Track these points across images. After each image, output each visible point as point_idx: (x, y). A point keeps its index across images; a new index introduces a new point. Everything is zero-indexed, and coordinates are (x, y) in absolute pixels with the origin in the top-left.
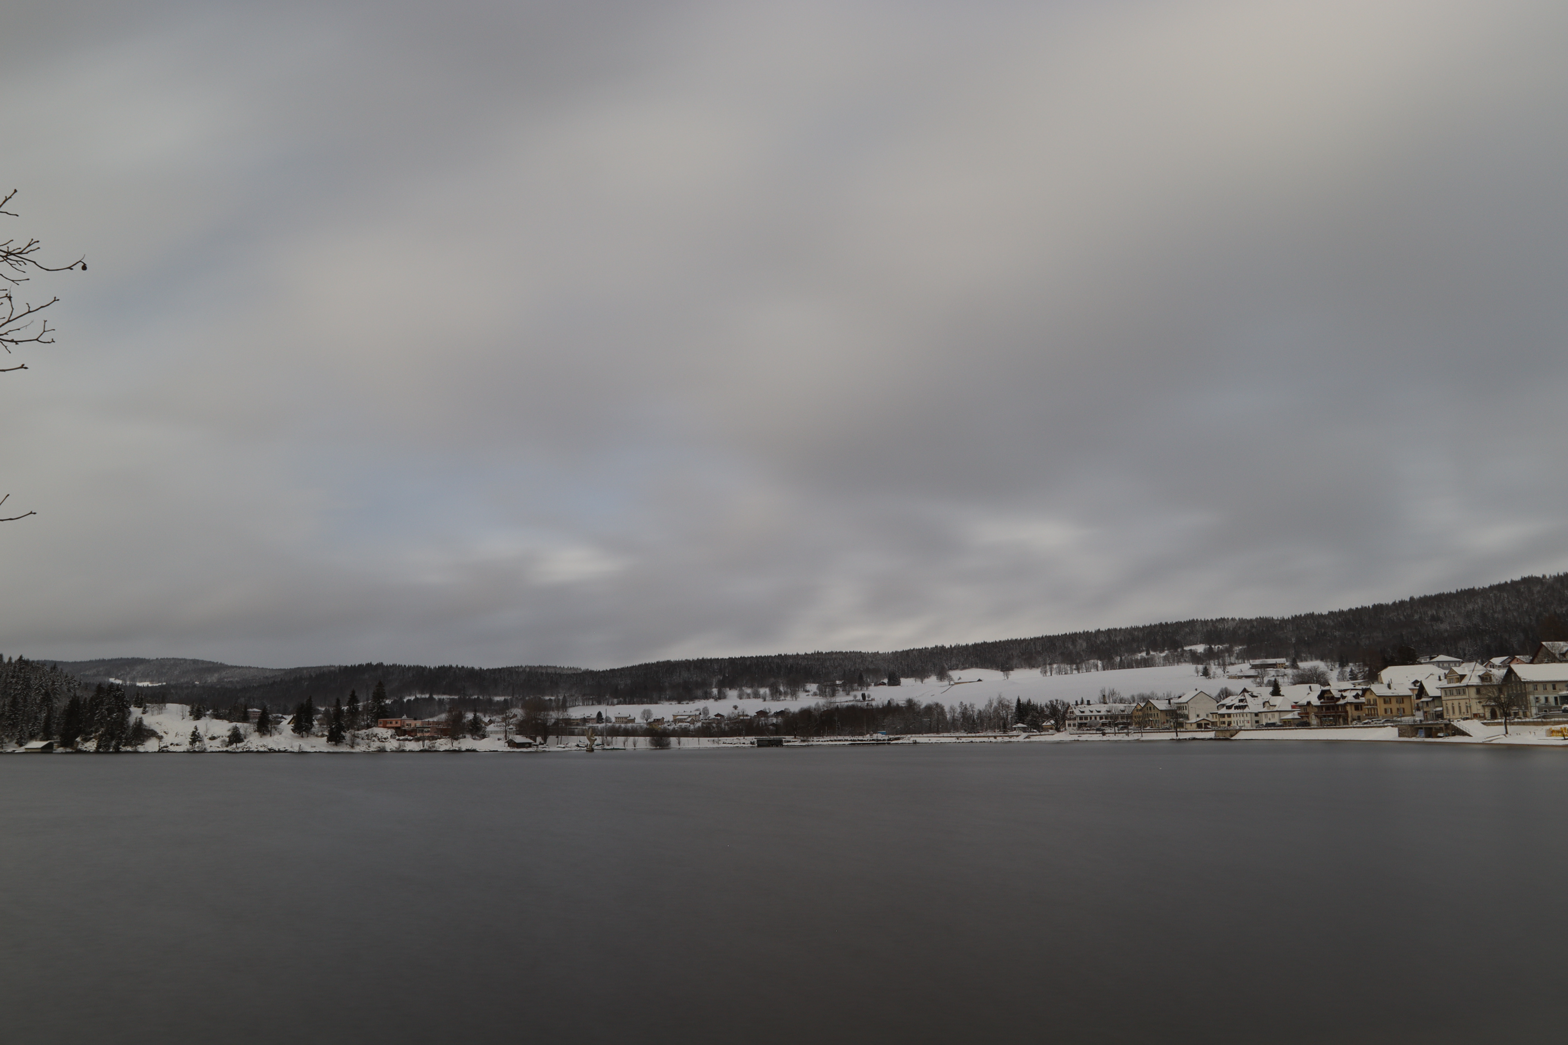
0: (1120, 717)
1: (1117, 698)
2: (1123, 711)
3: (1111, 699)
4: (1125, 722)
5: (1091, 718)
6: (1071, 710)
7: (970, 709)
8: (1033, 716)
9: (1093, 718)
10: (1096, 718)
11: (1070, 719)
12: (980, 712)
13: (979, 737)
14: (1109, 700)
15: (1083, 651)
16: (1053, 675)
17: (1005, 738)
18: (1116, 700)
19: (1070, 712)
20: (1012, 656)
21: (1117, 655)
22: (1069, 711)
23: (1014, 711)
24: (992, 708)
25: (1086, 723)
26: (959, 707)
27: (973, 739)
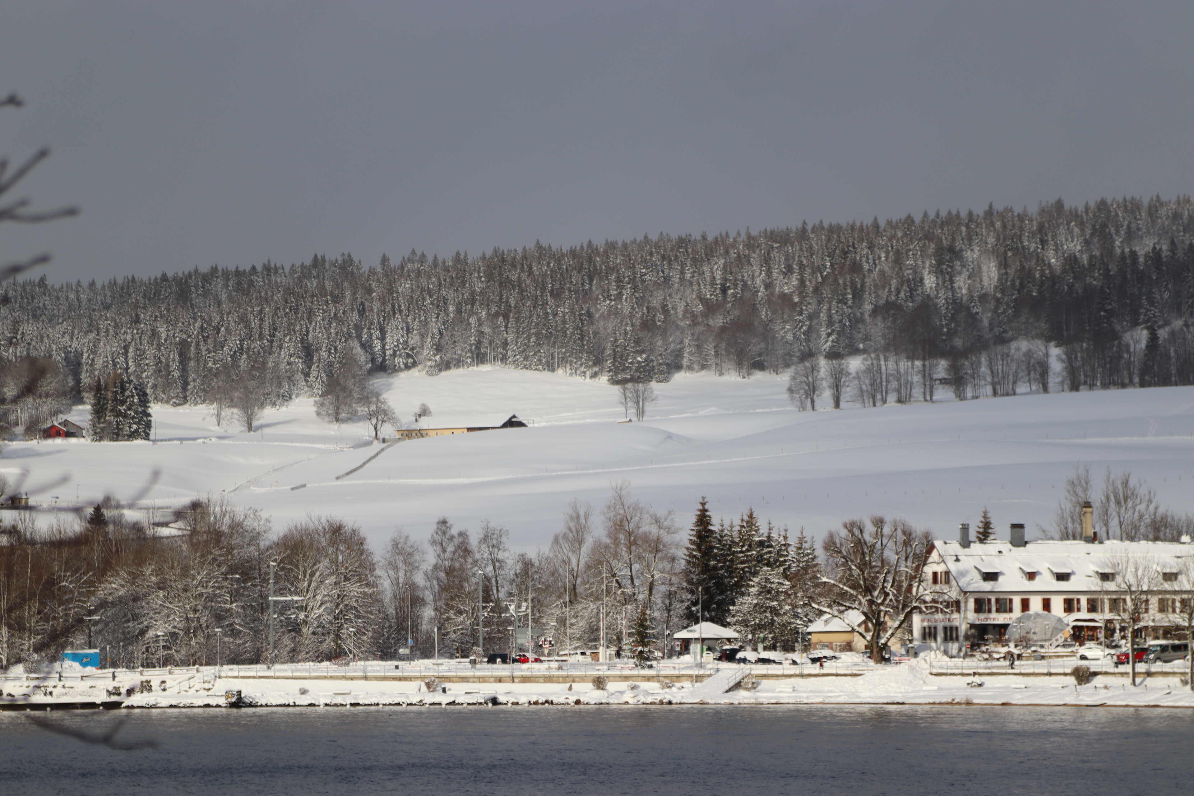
0: (1154, 601)
1: (1141, 517)
2: (1170, 577)
3: (1114, 523)
4: (1178, 628)
5: (1025, 605)
6: (940, 569)
7: (482, 553)
8: (766, 591)
9: (1036, 604)
10: (1047, 605)
11: (934, 607)
12: (527, 565)
13: (525, 679)
14: (1106, 525)
15: (984, 298)
16: (842, 404)
17: (644, 685)
18: (1136, 528)
19: (935, 574)
20: (660, 316)
21: (1135, 324)
22: (929, 570)
23: (682, 564)
24: (586, 549)
25: (1004, 627)
26: (434, 542)
27: (501, 691)
